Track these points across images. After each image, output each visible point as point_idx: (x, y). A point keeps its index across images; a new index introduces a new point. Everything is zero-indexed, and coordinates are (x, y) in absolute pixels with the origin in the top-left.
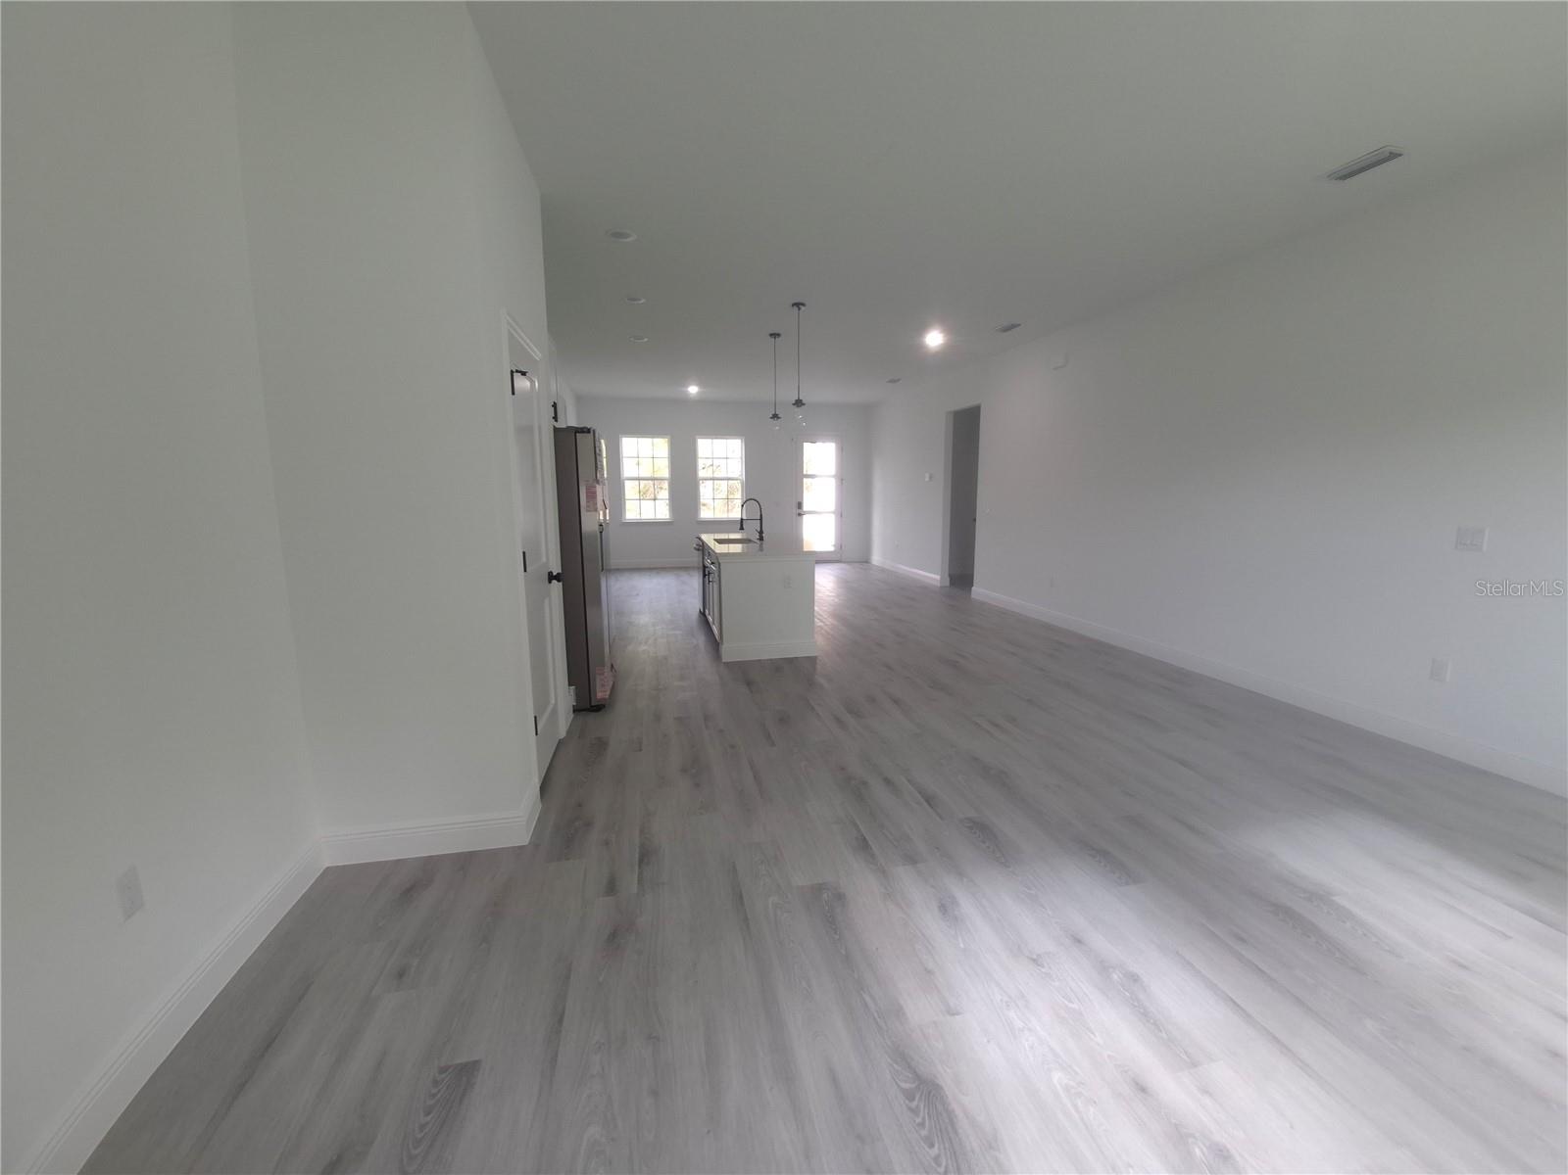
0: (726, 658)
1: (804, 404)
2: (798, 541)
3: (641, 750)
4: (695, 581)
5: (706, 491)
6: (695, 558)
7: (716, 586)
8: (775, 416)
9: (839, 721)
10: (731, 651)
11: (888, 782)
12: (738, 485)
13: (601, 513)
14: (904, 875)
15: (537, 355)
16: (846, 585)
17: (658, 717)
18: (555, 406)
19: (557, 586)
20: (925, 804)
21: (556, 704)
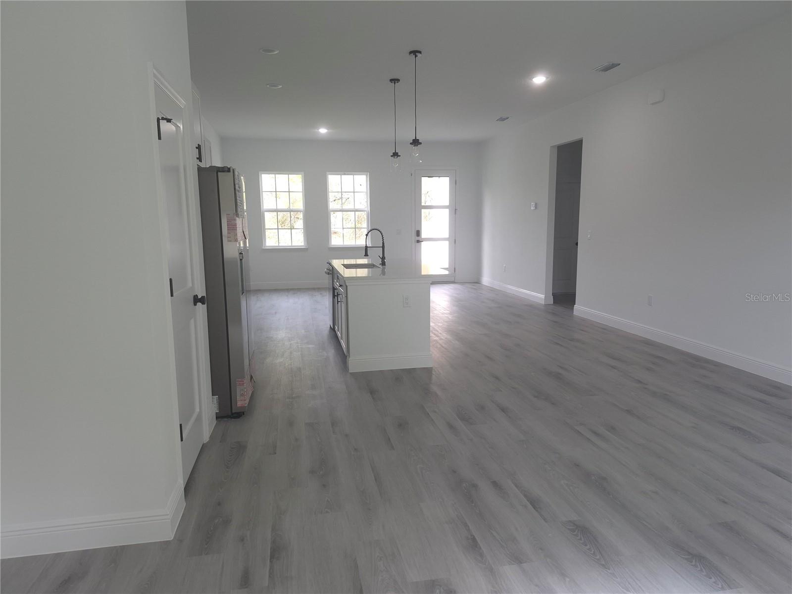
0: (352, 369)
1: (421, 143)
2: (417, 266)
3: (275, 453)
4: (325, 301)
5: (336, 221)
6: (326, 280)
7: (343, 305)
8: (395, 155)
9: (451, 427)
10: (356, 364)
11: (495, 484)
12: (364, 215)
13: (242, 242)
14: (509, 572)
15: (182, 102)
16: (459, 303)
17: (291, 424)
18: (199, 147)
19: (201, 309)
20: (530, 506)
21: (200, 412)
